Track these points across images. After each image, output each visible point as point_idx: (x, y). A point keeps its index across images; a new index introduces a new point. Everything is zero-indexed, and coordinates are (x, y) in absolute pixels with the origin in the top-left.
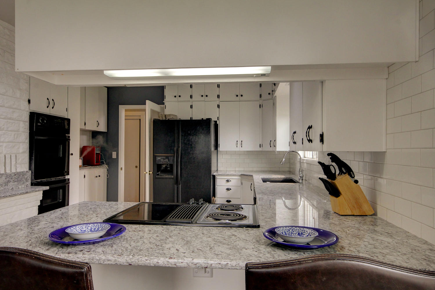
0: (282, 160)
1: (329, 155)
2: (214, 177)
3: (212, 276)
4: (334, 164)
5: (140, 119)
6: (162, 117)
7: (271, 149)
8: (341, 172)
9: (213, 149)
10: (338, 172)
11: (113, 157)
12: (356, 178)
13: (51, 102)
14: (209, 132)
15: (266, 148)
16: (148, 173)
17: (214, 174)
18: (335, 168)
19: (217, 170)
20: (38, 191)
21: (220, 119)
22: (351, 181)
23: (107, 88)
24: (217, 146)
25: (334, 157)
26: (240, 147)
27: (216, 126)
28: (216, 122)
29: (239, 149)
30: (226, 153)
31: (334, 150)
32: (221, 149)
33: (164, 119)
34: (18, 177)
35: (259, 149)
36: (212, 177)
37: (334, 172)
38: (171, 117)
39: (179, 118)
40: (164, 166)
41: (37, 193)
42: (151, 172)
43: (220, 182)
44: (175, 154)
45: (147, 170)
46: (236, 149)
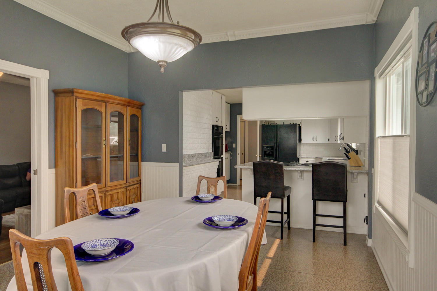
0: (340, 148)
2: (298, 159)
3: (303, 180)
4: (349, 148)
5: (245, 122)
6: (266, 123)
7: (335, 142)
8: (352, 151)
9: (298, 142)
10: (350, 151)
11: (234, 147)
13: (218, 119)
14: (296, 132)
15: (333, 141)
16: (259, 156)
17: (298, 157)
19: (300, 155)
20: (217, 161)
21: (302, 123)
23: (229, 105)
24: (300, 140)
26: (315, 140)
27: (300, 127)
28: (299, 125)
29: (315, 142)
30: (306, 144)
32: (302, 142)
33: (267, 124)
34: (204, 155)
35: (327, 142)
36: (297, 159)
38: (272, 123)
39: (276, 123)
40: (268, 152)
41: (216, 162)
42: (260, 156)
43: (302, 161)
44: (275, 145)
45: (258, 154)
46: (312, 142)
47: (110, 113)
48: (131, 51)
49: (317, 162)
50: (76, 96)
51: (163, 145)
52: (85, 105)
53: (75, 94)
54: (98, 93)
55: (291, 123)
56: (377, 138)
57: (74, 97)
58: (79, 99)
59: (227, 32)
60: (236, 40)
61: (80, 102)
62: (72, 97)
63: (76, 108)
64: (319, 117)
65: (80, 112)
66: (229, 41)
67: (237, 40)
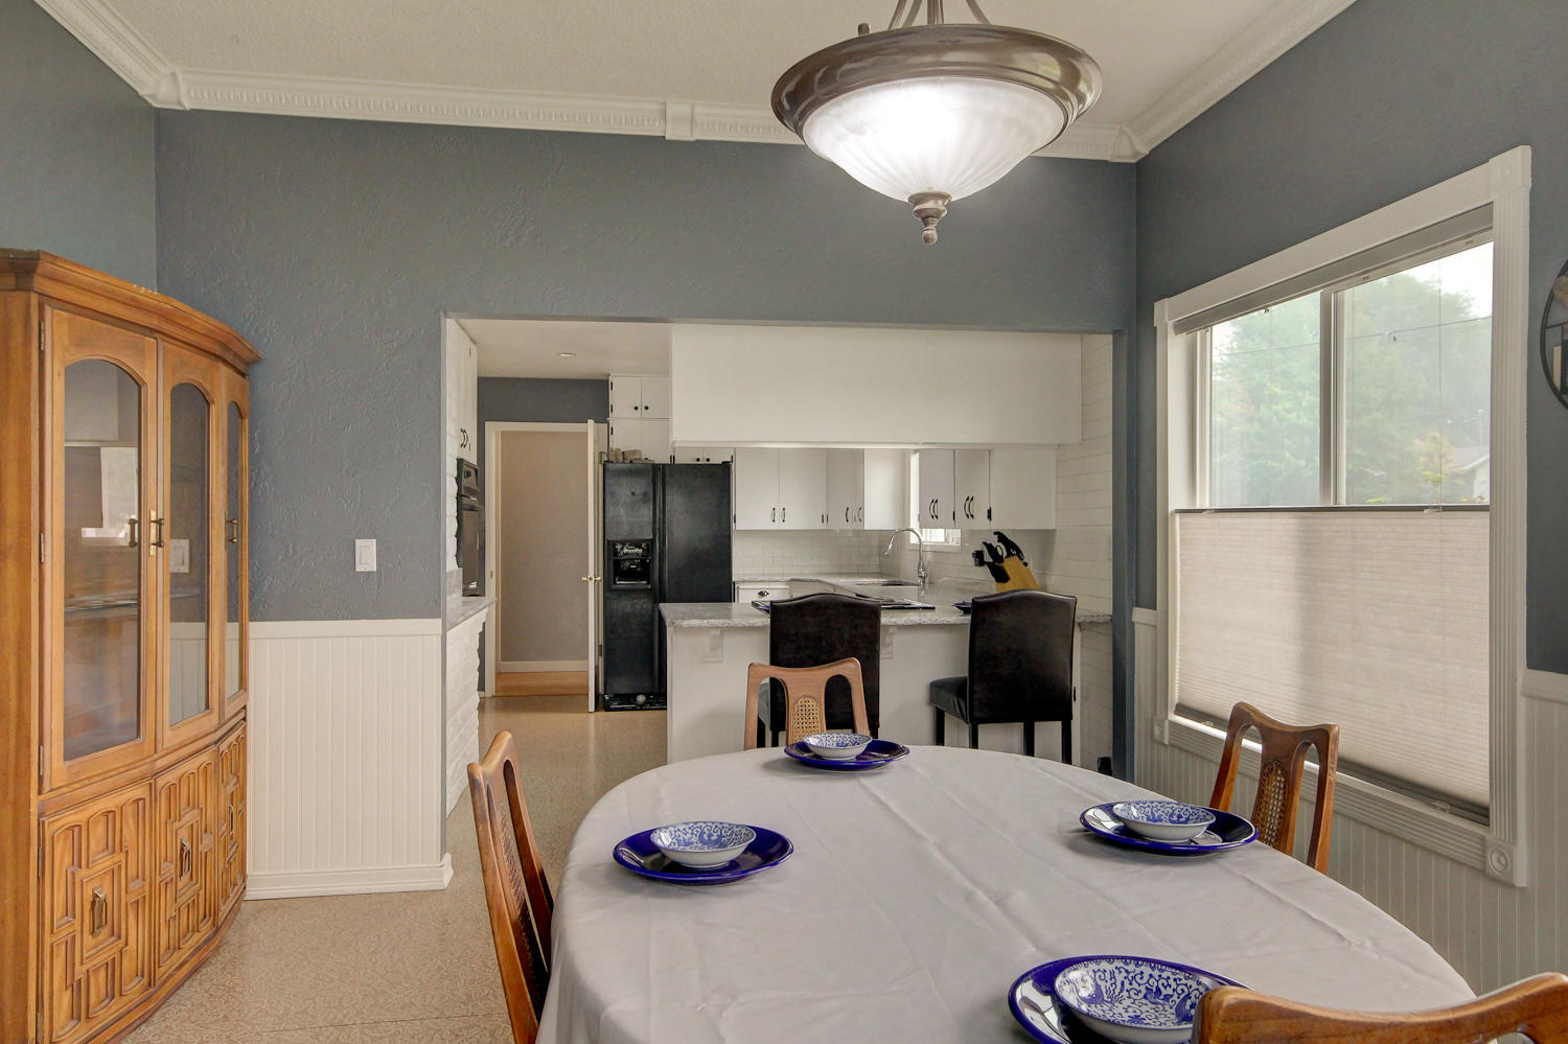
1: (995, 533)
2: (734, 585)
4: (1000, 544)
7: (849, 526)
8: (1009, 554)
10: (1005, 554)
12: (1025, 560)
14: (726, 490)
15: (838, 524)
16: (594, 579)
18: (1002, 550)
22: (1021, 563)
25: (1001, 537)
26: (781, 519)
27: (727, 475)
29: (778, 525)
30: (751, 533)
31: (1001, 528)
32: (738, 525)
35: (819, 526)
37: (1000, 553)
38: (637, 457)
42: (599, 578)
43: (746, 595)
44: (654, 535)
45: (591, 574)
46: (768, 525)
47: (172, 391)
48: (180, 103)
49: (796, 595)
50: (39, 294)
51: (359, 543)
52: (80, 343)
53: (39, 283)
54: (135, 286)
55: (698, 460)
56: (1172, 513)
57: (34, 299)
58: (56, 311)
59: (665, 104)
60: (693, 139)
61: (57, 325)
62: (19, 298)
63: (41, 353)
64: (923, 444)
65: (59, 374)
66: (664, 137)
67: (697, 141)
